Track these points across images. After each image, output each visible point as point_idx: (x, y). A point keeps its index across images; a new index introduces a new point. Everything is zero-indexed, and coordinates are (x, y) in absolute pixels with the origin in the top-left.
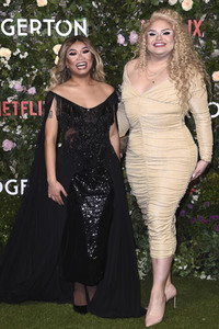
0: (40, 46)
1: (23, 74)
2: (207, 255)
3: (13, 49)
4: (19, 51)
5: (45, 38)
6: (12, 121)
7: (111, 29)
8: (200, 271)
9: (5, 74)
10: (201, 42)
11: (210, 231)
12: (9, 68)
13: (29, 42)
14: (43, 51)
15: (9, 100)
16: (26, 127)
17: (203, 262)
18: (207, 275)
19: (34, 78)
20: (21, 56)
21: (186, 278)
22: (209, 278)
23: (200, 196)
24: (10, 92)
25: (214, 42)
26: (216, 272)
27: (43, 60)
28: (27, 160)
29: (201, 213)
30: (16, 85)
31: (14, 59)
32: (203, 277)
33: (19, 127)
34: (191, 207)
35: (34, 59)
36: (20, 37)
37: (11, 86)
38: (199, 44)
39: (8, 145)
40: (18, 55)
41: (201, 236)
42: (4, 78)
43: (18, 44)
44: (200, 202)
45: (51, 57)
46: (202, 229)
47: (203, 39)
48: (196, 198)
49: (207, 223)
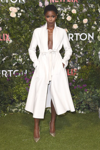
0: (3, 8)
2: (81, 103)
5: (5, 4)
8: (78, 110)
10: (78, 5)
11: (83, 92)
14: (4, 10)
17: (80, 106)
22: (82, 112)
23: (78, 76)
25: (84, 5)
26: (85, 110)
27: (4, 14)
29: (79, 84)
32: (80, 112)
34: (74, 81)
38: (77, 6)
41: (79, 94)
44: (78, 79)
45: (8, 13)
46: (79, 91)
47: (79, 4)
48: (76, 77)
49: (81, 88)
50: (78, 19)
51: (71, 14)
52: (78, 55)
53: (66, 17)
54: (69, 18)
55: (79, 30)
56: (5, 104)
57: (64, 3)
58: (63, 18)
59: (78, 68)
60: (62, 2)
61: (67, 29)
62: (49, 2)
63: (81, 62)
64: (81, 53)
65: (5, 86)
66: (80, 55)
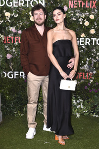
0: (24, 12)
1: (16, 24)
2: (96, 106)
3: (11, 13)
4: (14, 14)
5: (26, 8)
6: (11, 45)
7: (56, 4)
8: (93, 113)
9: (8, 24)
10: (96, 11)
11: (98, 95)
12: (10, 21)
13: (19, 10)
14: (25, 14)
15: (10, 36)
16: (17, 48)
17: (94, 109)
18: (96, 115)
19: (20, 26)
20: (15, 16)
21: (87, 116)
22: (97, 116)
23: (94, 80)
24: (10, 32)
27: (25, 18)
28: (17, 63)
29: (94, 87)
30: (13, 29)
31: (12, 17)
32: (94, 116)
33: (14, 48)
34: (90, 85)
35: (21, 17)
36: (14, 8)
37: (10, 30)
39: (9, 56)
40: (14, 16)
41: (94, 98)
42: (7, 26)
43: (14, 11)
44: (94, 83)
45: (28, 17)
46: (94, 95)
47: (97, 9)
48: (92, 81)
49: (96, 92)
50: (96, 25)
51: (89, 19)
52: (94, 59)
53: (83, 22)
54: (87, 23)
55: (96, 35)
56: (21, 104)
57: (82, 9)
58: (81, 23)
59: (94, 72)
60: (81, 8)
61: (85, 34)
62: (68, 8)
63: (97, 66)
64: (97, 57)
65: (22, 87)
66: (96, 59)
